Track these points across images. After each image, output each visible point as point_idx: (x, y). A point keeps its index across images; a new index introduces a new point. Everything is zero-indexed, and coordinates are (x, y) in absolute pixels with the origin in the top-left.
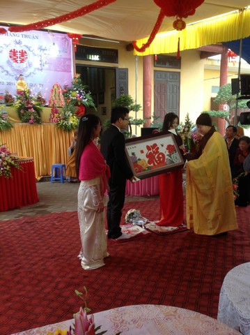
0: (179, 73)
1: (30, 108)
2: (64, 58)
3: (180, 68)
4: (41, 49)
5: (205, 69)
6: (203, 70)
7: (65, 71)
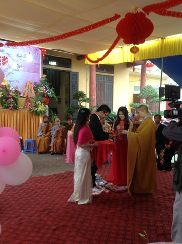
0: (113, 77)
1: (10, 98)
2: (35, 63)
3: (113, 73)
4: (18, 56)
5: (130, 75)
6: (129, 75)
7: (35, 72)
